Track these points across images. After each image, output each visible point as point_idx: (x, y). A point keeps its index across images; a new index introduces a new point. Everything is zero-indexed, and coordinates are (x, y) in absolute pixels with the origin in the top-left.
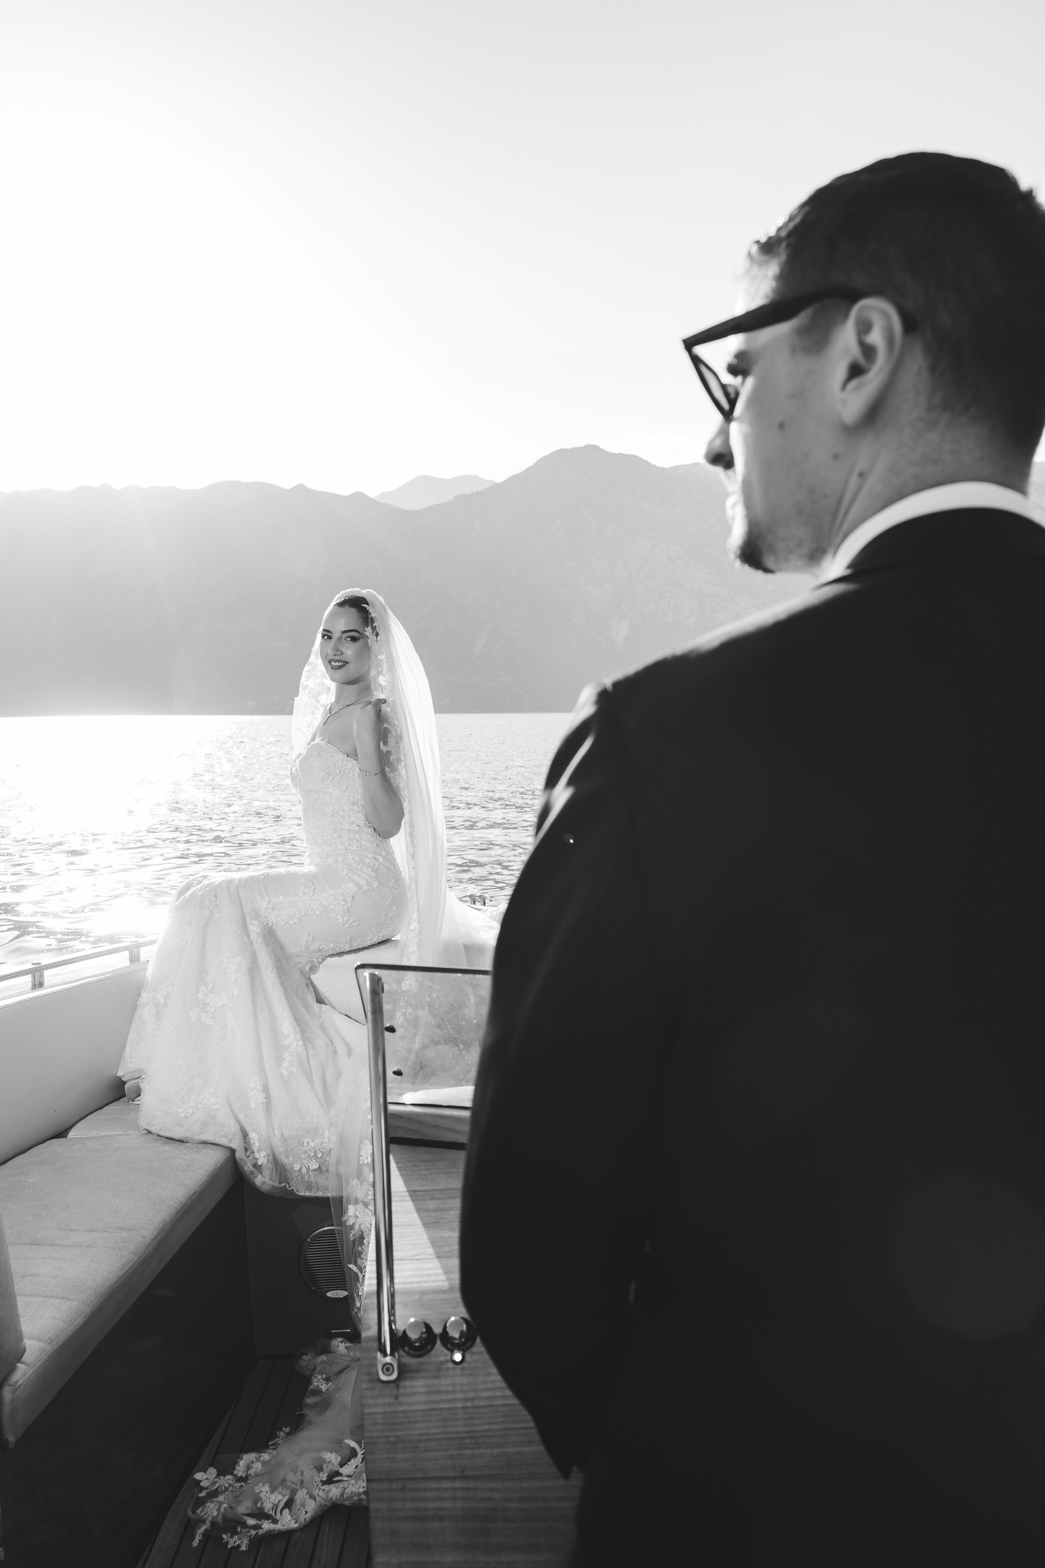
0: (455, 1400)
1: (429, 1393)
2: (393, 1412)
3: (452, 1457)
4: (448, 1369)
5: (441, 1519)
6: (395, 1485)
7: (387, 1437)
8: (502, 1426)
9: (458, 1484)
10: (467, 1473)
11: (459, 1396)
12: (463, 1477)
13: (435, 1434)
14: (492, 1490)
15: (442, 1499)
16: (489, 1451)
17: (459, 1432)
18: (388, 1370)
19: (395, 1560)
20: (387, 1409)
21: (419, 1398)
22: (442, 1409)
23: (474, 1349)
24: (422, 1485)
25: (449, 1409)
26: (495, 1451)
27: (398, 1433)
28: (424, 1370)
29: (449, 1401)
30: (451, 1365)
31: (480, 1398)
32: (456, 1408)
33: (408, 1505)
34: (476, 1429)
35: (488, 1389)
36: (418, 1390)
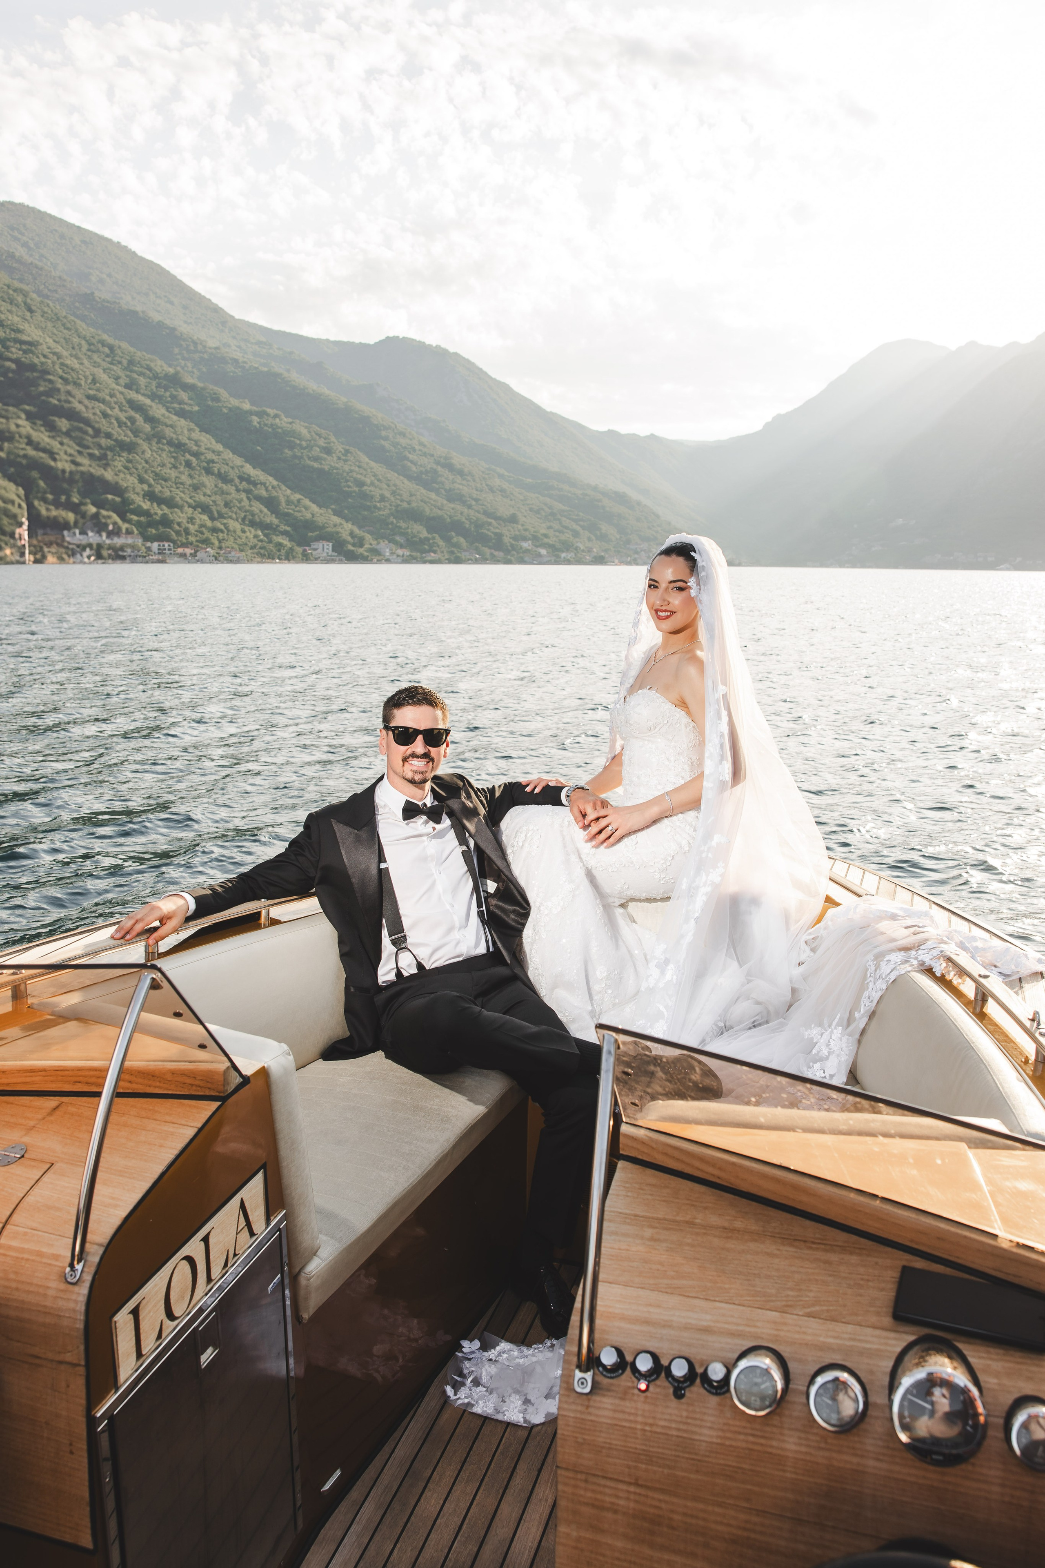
0: (636, 1422)
1: (615, 1411)
2: (583, 1419)
3: (629, 1467)
4: (633, 1394)
5: (616, 1512)
6: (579, 1476)
7: (576, 1437)
8: (673, 1453)
9: (632, 1489)
10: (640, 1482)
11: (640, 1419)
12: (637, 1485)
13: (616, 1445)
14: (660, 1500)
15: (617, 1497)
16: (661, 1469)
17: (636, 1448)
18: (582, 1383)
19: (574, 1534)
20: (578, 1415)
21: (606, 1413)
22: (624, 1427)
23: (658, 1382)
24: (603, 1482)
25: (630, 1428)
26: (666, 1471)
27: (586, 1437)
28: (614, 1391)
29: (631, 1421)
30: (636, 1391)
31: (657, 1425)
32: (636, 1429)
33: (589, 1494)
34: (651, 1449)
35: (665, 1420)
36: (606, 1406)
